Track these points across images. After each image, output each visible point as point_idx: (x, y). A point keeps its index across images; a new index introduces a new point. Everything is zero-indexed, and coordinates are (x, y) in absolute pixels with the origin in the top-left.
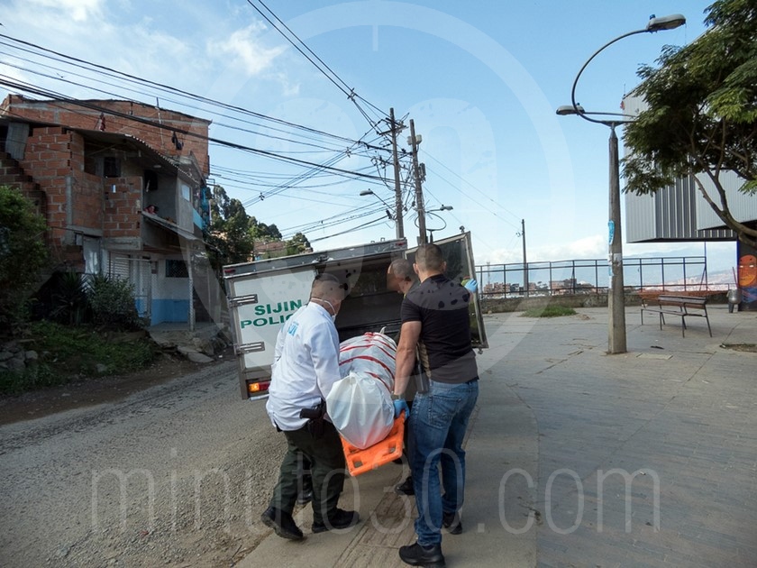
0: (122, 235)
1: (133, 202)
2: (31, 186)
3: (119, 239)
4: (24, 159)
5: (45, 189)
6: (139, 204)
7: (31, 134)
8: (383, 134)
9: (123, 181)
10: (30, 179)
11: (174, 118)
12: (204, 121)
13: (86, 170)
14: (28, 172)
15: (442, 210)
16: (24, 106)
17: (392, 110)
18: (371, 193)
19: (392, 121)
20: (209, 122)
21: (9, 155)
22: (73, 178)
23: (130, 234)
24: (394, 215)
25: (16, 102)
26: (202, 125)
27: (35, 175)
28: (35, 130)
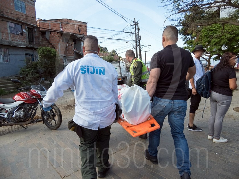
0: (70, 56)
1: (72, 48)
2: (52, 46)
3: (69, 57)
4: (50, 39)
5: (54, 46)
6: (73, 48)
7: (50, 34)
8: (132, 25)
9: (70, 43)
10: (51, 44)
11: (78, 23)
12: (86, 23)
13: (62, 41)
14: (51, 42)
15: (148, 46)
16: (42, 22)
17: (135, 19)
18: (129, 42)
19: (135, 22)
20: (87, 23)
21: (46, 39)
22: (60, 44)
23: (72, 56)
24: (135, 48)
25: (40, 21)
26: (85, 24)
27: (52, 43)
28: (51, 33)
